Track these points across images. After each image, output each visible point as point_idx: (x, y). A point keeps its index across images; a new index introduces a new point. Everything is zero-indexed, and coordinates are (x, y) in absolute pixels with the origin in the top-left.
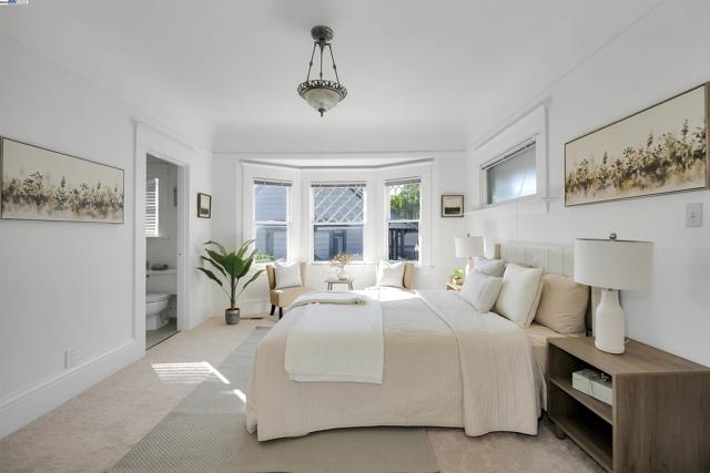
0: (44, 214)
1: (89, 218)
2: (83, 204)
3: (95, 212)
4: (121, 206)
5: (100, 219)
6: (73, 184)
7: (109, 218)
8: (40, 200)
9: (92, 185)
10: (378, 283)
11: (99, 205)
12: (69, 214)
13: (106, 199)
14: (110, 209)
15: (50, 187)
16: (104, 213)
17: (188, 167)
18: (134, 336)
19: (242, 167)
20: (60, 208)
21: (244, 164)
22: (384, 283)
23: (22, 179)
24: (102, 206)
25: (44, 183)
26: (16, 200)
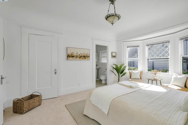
0: (74, 59)
1: (82, 59)
2: (81, 57)
3: (83, 58)
4: (89, 57)
5: (84, 59)
6: (79, 53)
7: (86, 59)
8: (73, 57)
9: (83, 53)
10: (171, 83)
11: (84, 57)
12: (78, 59)
13: (86, 56)
14: (86, 57)
15: (75, 54)
16: (85, 58)
17: (108, 46)
18: (93, 83)
19: (123, 44)
20: (76, 58)
21: (124, 43)
22: (173, 84)
23: (70, 53)
24: (85, 57)
25: (74, 53)
26: (69, 57)
